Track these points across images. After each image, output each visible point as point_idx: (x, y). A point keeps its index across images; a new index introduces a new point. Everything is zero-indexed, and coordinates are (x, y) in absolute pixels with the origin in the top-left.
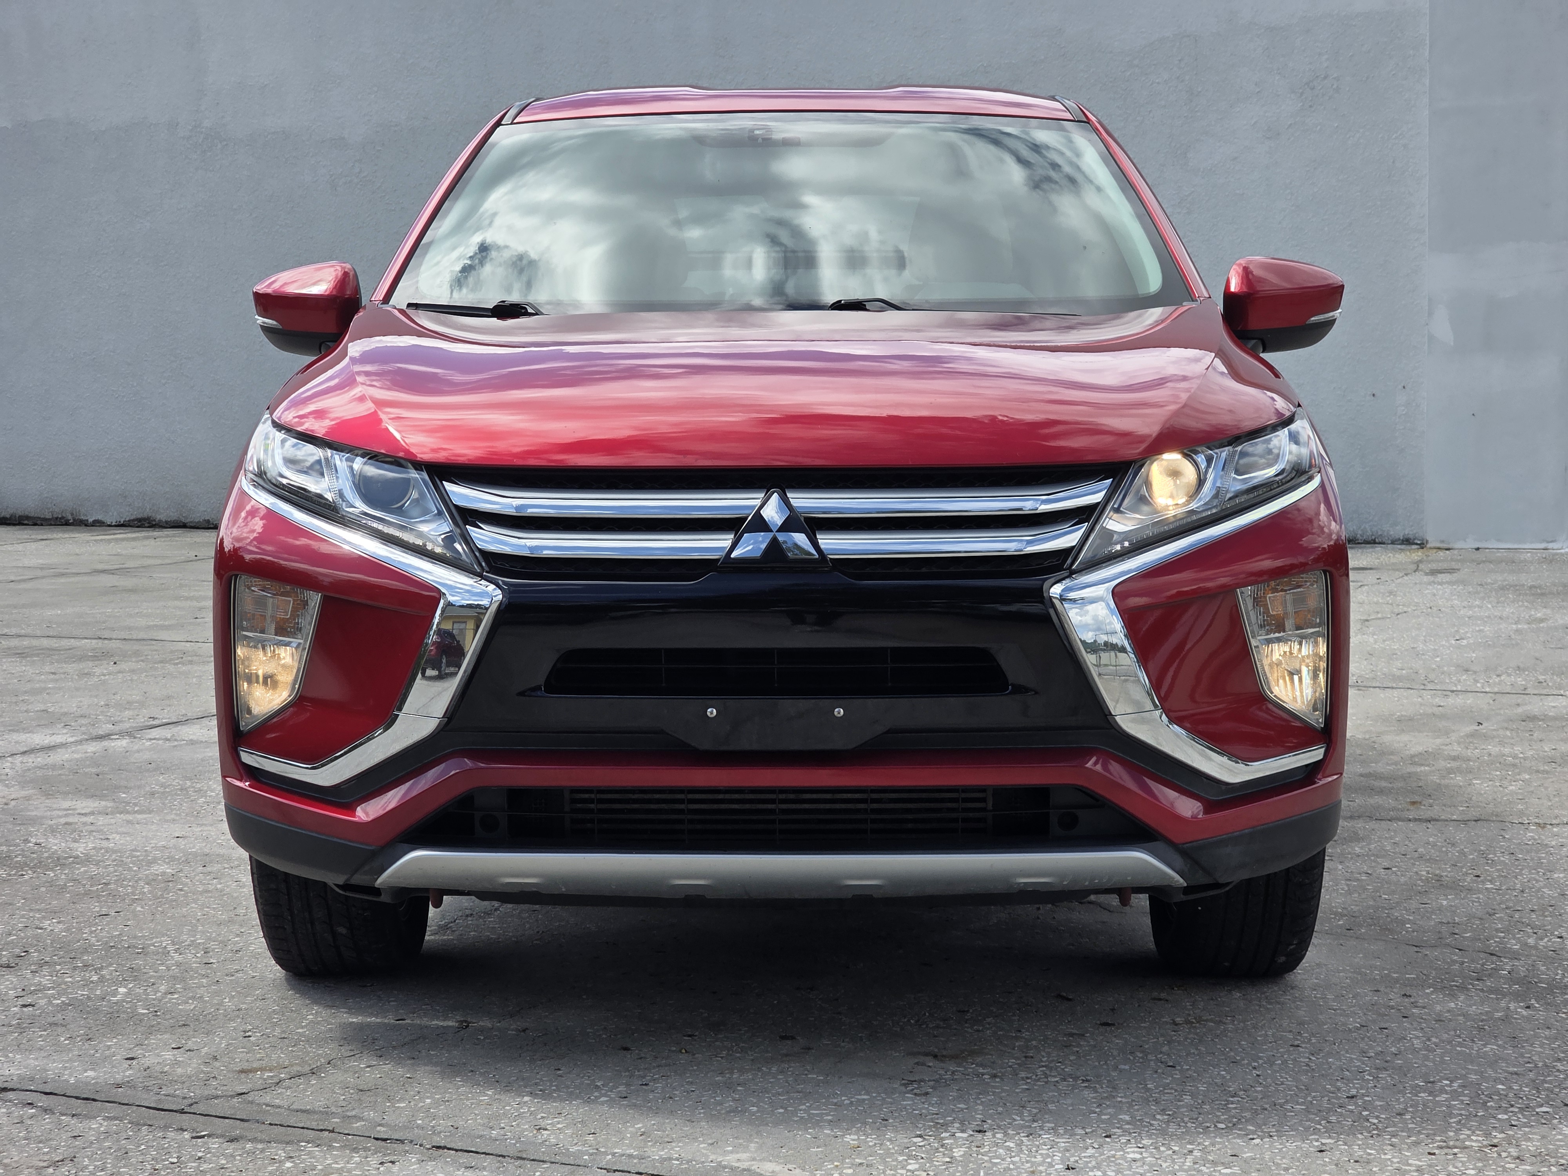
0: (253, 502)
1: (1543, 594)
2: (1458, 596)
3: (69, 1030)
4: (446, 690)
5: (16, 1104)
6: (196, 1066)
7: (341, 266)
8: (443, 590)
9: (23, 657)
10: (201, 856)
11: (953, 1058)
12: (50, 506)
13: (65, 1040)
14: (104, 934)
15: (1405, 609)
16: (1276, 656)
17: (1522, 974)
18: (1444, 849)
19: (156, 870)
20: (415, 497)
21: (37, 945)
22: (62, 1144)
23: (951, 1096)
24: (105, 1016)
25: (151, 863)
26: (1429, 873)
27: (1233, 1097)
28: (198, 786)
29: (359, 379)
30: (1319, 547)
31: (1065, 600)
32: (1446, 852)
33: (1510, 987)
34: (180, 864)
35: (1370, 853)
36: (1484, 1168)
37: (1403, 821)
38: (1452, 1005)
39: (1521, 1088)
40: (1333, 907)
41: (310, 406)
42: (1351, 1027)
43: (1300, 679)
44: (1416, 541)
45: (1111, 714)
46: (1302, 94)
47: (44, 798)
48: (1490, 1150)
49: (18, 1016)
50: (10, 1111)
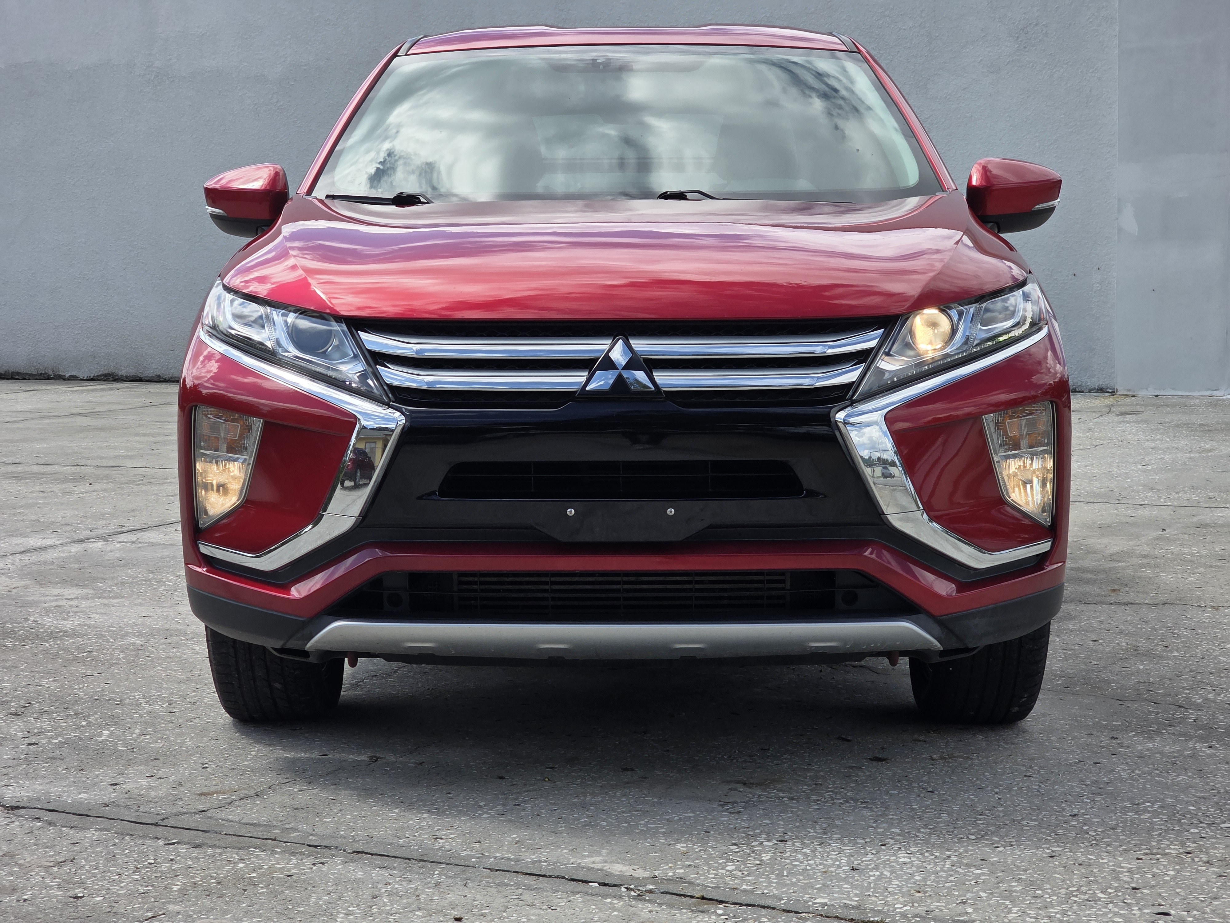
0: (209, 349)
1: (1210, 431)
2: (1143, 432)
3: (65, 763)
4: (359, 497)
5: (27, 819)
6: (165, 790)
7: (273, 167)
8: (359, 416)
9: (18, 479)
10: (162, 631)
11: (758, 785)
12: (35, 364)
13: (63, 770)
14: (90, 690)
15: (1102, 442)
16: (1012, 469)
17: (1205, 722)
18: (1139, 626)
19: (128, 642)
20: (336, 344)
21: (37, 698)
22: (64, 849)
23: (758, 814)
24: (93, 752)
25: (124, 636)
26: (1128, 644)
27: (980, 815)
28: (159, 577)
29: (292, 252)
30: (1046, 384)
31: (846, 423)
32: (1141, 628)
33: (1196, 732)
34: (147, 637)
35: (1081, 629)
36: (1181, 870)
37: (1106, 604)
38: (1151, 745)
39: (1208, 809)
40: (1053, 670)
41: (254, 273)
42: (1071, 762)
43: (1032, 487)
44: (1108, 390)
45: (883, 513)
46: (1018, 38)
47: (38, 587)
48: (1185, 856)
49: (25, 752)
50: (22, 824)
